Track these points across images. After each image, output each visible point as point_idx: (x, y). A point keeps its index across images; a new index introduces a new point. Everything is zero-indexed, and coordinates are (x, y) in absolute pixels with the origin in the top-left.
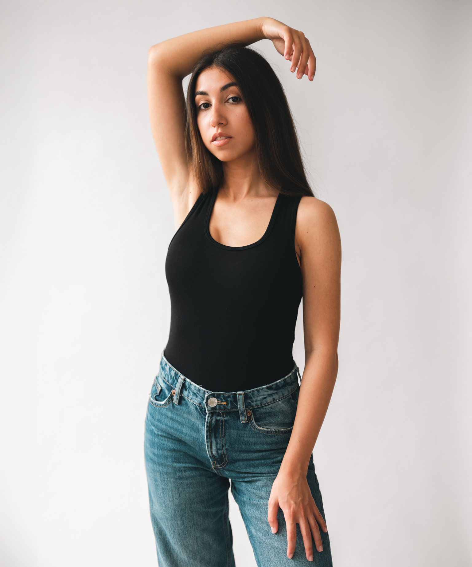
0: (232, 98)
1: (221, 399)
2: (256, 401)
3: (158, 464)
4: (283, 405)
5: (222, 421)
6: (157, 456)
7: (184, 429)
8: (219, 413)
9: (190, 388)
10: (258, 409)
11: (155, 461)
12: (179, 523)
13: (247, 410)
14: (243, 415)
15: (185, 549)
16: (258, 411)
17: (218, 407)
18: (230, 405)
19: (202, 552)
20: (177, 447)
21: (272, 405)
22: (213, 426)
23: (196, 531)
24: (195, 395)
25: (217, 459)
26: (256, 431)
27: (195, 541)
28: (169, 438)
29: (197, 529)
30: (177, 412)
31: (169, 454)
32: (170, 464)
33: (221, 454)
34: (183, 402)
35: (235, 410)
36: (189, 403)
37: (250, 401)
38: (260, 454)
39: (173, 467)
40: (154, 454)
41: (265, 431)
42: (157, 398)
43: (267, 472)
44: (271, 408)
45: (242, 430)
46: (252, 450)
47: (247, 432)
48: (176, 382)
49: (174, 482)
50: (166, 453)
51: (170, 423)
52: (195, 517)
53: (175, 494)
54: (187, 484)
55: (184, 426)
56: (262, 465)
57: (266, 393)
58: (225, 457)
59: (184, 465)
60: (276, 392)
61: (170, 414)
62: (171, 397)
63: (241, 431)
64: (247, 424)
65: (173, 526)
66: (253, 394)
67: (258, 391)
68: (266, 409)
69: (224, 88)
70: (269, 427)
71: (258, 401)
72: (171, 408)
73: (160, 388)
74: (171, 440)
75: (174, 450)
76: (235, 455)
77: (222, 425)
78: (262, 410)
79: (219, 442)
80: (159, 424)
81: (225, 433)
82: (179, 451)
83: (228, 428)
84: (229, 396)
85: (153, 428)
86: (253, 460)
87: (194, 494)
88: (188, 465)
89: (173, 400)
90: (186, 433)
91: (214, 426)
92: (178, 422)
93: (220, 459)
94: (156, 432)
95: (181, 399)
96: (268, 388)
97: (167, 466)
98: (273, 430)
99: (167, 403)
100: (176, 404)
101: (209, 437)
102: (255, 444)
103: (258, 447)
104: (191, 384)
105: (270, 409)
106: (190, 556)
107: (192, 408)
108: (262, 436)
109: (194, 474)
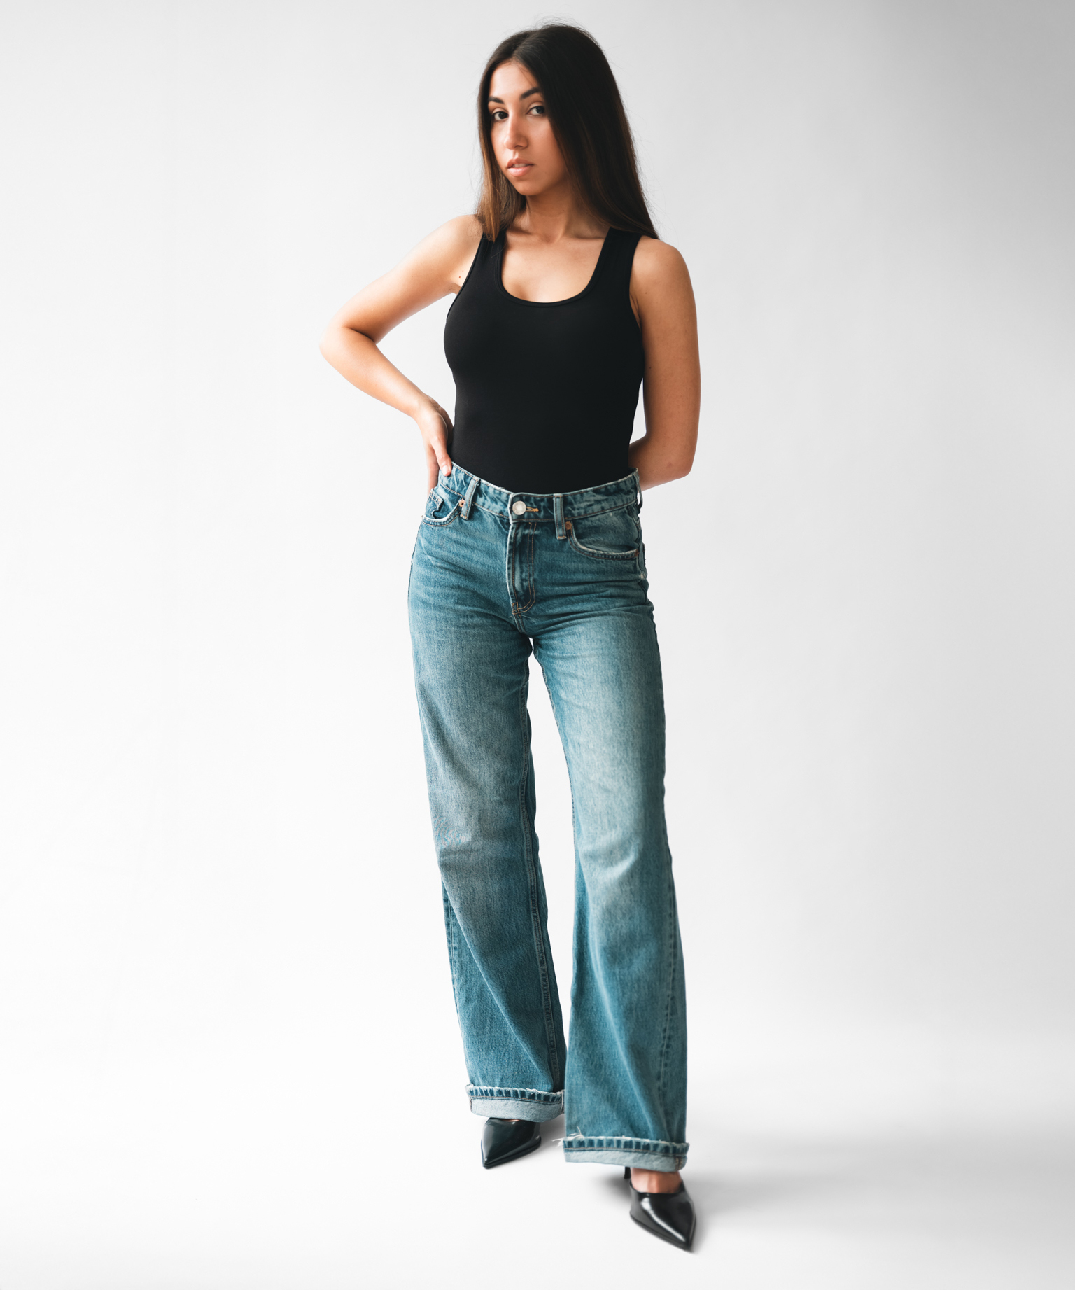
0: (537, 108)
1: (531, 504)
2: (578, 509)
3: (434, 606)
4: (615, 519)
5: (531, 536)
6: (434, 595)
7: (474, 556)
8: (527, 523)
9: (486, 492)
10: (581, 521)
11: (430, 604)
12: (459, 691)
13: (566, 521)
14: (560, 528)
15: (465, 730)
16: (581, 523)
17: (526, 516)
18: (542, 513)
19: (489, 737)
20: (464, 583)
21: (600, 516)
22: (518, 543)
23: (483, 704)
24: (494, 500)
25: (521, 596)
26: (578, 552)
27: (480, 719)
28: (452, 571)
29: (484, 702)
30: (466, 531)
31: (452, 592)
32: (451, 606)
33: (527, 587)
34: (476, 515)
35: (550, 520)
36: (484, 515)
37: (570, 508)
38: (582, 587)
39: (455, 611)
40: (428, 593)
41: (590, 552)
42: (436, 513)
43: (589, 609)
44: (599, 520)
45: (558, 551)
46: (571, 582)
47: (565, 555)
48: (465, 488)
49: (455, 632)
50: (446, 591)
51: (454, 548)
52: (482, 683)
53: (456, 649)
54: (474, 636)
55: (475, 551)
56: (583, 601)
57: (592, 498)
58: (532, 593)
59: (471, 608)
60: (605, 497)
61: (454, 536)
62: (459, 510)
63: (556, 553)
64: (565, 540)
65: (450, 695)
66: (575, 499)
67: (582, 494)
68: (592, 521)
69: (525, 95)
70: (596, 547)
71: (582, 508)
72: (458, 525)
73: (440, 501)
74: (454, 574)
75: (459, 587)
76: (547, 590)
77: (530, 543)
78: (587, 523)
79: (525, 569)
80: (438, 550)
81: (534, 555)
82: (465, 589)
83: (539, 548)
84: (542, 500)
85: (430, 557)
86: (572, 595)
87: (483, 650)
88: (476, 609)
89: (460, 514)
90: (478, 561)
91: (520, 544)
92: (467, 546)
93: (525, 597)
94: (433, 563)
95: (474, 510)
96: (594, 491)
97: (447, 609)
98: (601, 552)
99: (452, 518)
100: (465, 518)
101: (511, 560)
102: (576, 571)
103: (580, 577)
104: (488, 487)
105: (597, 522)
106: (473, 740)
107: (489, 520)
108: (584, 560)
109: (484, 621)
